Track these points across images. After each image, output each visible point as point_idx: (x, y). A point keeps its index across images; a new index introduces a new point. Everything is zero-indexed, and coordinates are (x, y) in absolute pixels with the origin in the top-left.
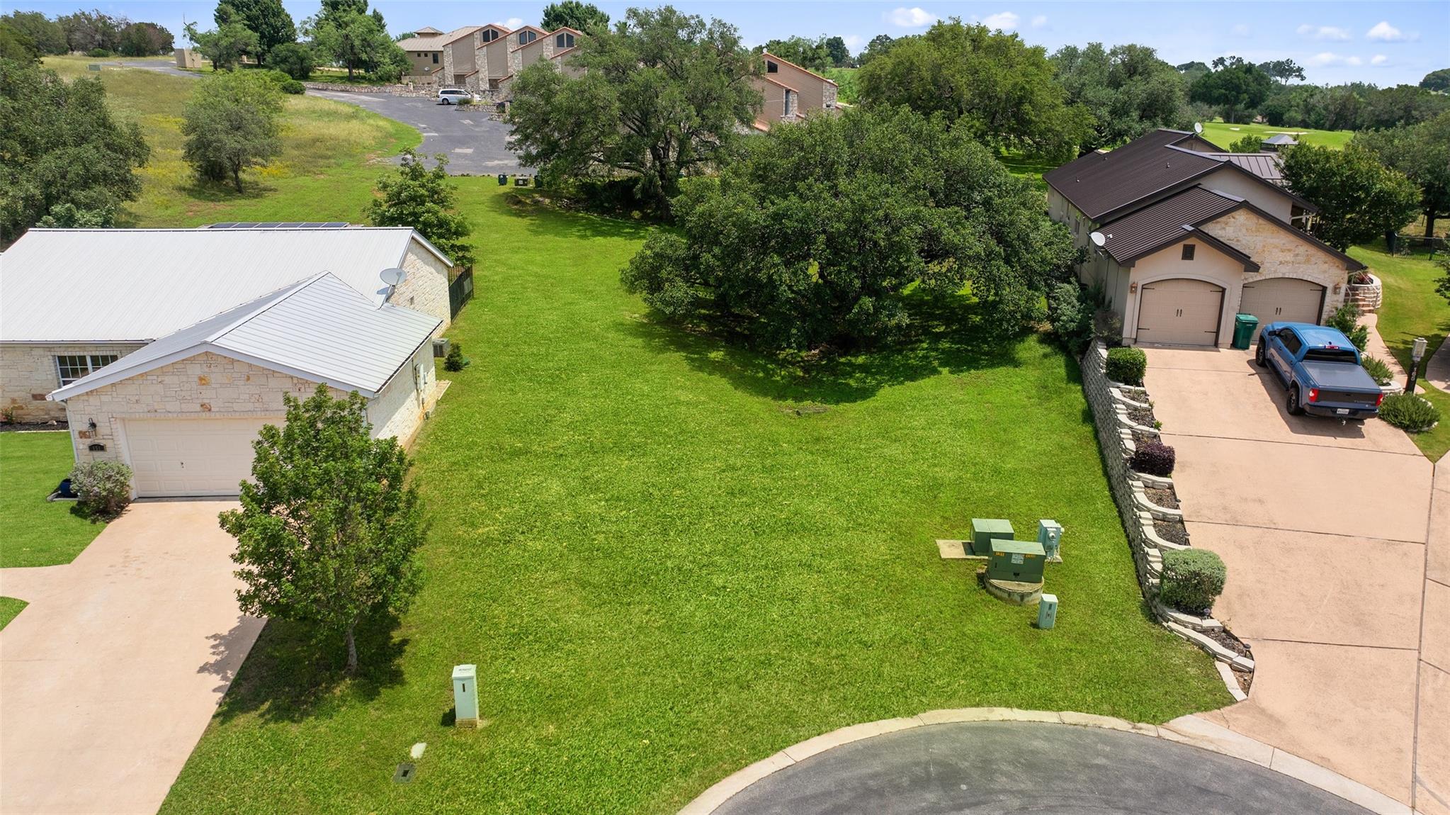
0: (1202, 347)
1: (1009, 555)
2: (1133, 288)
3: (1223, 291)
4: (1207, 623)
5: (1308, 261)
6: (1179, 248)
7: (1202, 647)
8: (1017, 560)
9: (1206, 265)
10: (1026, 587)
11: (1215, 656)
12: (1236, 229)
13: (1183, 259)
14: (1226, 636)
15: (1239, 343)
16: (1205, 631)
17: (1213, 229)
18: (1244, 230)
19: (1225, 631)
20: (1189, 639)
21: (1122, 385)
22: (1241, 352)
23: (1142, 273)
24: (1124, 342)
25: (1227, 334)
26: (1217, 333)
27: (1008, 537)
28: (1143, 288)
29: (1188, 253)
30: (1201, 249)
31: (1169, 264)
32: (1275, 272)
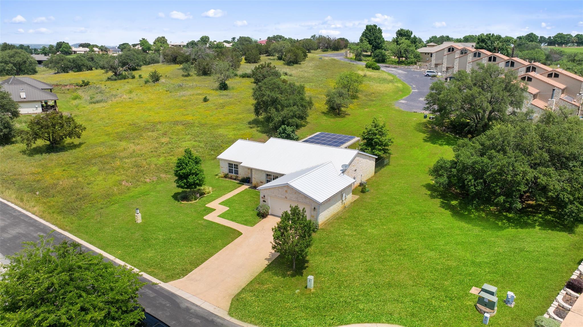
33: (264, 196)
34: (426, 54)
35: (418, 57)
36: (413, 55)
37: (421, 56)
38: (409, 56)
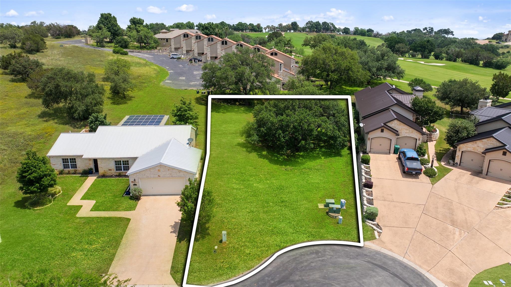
0: (386, 154)
1: (333, 208)
2: (369, 139)
3: (391, 140)
4: (374, 223)
5: (412, 133)
6: (380, 130)
7: (372, 228)
8: (335, 209)
9: (387, 134)
10: (337, 215)
11: (374, 230)
12: (395, 125)
13: (381, 132)
14: (378, 226)
15: (395, 153)
16: (373, 225)
17: (389, 124)
18: (396, 125)
19: (378, 224)
20: (370, 226)
21: (364, 165)
22: (396, 155)
23: (371, 135)
24: (367, 152)
25: (392, 151)
26: (390, 150)
27: (333, 204)
28: (371, 139)
29: (382, 131)
30: (385, 130)
31: (378, 133)
32: (404, 135)
33: (135, 180)
34: (162, 40)
35: (157, 42)
36: (152, 40)
37: (160, 41)
38: (149, 41)
